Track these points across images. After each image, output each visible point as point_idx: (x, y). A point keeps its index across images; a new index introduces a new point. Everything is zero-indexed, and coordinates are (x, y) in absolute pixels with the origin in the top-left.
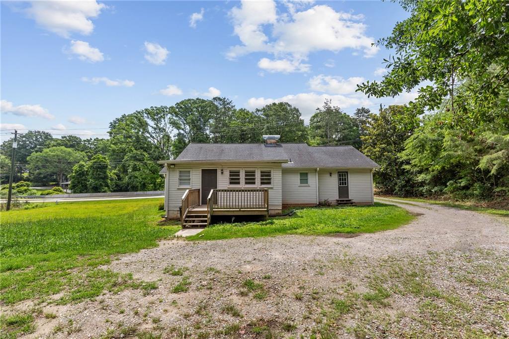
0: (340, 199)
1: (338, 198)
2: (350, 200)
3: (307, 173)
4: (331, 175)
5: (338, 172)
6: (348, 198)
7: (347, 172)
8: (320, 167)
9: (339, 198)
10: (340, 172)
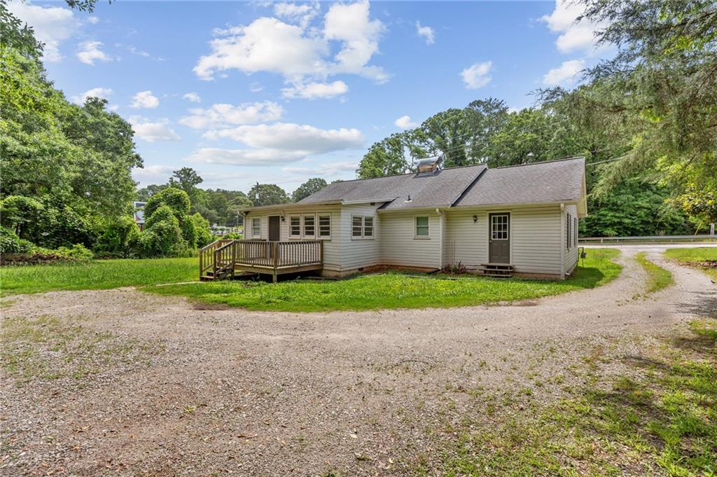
0: (491, 264)
1: (486, 262)
2: (511, 268)
3: (427, 218)
4: (475, 221)
5: (490, 215)
6: (509, 263)
7: (509, 214)
8: (441, 207)
9: (490, 262)
10: (494, 214)
